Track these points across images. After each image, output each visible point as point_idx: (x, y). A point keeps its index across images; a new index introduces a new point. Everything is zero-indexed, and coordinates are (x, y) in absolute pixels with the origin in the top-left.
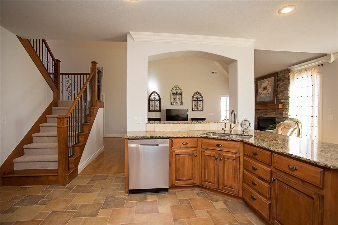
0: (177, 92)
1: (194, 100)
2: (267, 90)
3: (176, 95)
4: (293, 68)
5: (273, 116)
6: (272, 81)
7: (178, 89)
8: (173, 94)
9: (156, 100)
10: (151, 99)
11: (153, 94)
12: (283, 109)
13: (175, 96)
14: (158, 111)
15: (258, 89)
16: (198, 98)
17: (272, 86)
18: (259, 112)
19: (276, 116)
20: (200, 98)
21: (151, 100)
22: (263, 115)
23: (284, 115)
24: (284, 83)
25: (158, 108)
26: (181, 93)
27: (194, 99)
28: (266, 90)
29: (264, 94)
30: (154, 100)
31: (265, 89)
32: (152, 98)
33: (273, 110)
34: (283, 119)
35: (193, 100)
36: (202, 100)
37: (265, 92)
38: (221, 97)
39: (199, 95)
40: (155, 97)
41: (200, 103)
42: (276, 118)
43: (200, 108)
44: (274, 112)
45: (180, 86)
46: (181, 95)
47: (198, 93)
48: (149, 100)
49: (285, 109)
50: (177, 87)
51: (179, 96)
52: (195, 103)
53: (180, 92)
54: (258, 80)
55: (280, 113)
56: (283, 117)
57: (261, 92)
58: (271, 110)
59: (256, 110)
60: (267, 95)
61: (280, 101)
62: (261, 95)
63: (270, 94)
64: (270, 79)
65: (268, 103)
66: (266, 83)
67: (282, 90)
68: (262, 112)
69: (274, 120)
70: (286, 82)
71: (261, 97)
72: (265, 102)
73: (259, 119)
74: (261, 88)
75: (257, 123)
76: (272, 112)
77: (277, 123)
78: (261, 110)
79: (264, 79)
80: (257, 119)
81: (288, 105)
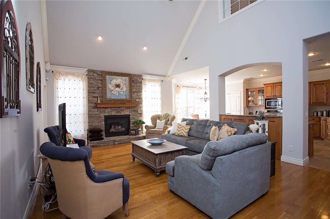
2: (121, 88)
4: (145, 76)
5: (127, 113)
6: (126, 80)
12: (137, 107)
15: (107, 84)
17: (126, 85)
18: (107, 110)
19: (130, 113)
22: (113, 113)
23: (139, 112)
24: (138, 85)
28: (119, 88)
29: (116, 91)
31: (118, 86)
33: (127, 108)
37: (117, 89)
42: (130, 115)
44: (128, 110)
54: (107, 74)
55: (134, 111)
56: (138, 114)
57: (112, 88)
58: (124, 108)
59: (101, 108)
60: (122, 93)
61: (135, 100)
62: (113, 92)
63: (125, 92)
64: (124, 78)
65: (125, 100)
66: (118, 80)
67: (136, 90)
68: (113, 110)
69: (128, 117)
70: (140, 85)
71: (114, 93)
72: (120, 100)
73: (107, 118)
74: (112, 85)
75: (103, 123)
76: (126, 110)
77: (132, 119)
78: (110, 108)
79: (116, 76)
80: (104, 118)
81: (141, 103)
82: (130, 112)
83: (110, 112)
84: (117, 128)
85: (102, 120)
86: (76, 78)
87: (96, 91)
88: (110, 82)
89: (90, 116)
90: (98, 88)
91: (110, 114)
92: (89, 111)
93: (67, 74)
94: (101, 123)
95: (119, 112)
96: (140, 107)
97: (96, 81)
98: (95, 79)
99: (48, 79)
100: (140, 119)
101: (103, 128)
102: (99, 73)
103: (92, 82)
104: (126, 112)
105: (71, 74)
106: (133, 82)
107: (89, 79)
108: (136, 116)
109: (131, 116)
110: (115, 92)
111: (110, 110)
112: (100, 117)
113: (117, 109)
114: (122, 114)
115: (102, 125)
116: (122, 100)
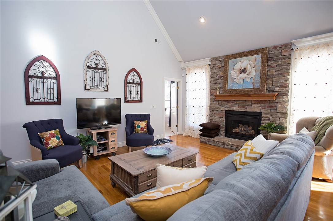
0: (97, 65)
1: (129, 83)
2: (247, 73)
3: (95, 71)
5: (257, 110)
6: (257, 60)
7: (99, 58)
8: (88, 67)
9: (47, 78)
10: (31, 73)
11: (37, 63)
12: (276, 101)
13: (93, 73)
14: (54, 103)
15: (229, 71)
16: (134, 80)
17: (257, 67)
18: (229, 104)
19: (262, 111)
20: (137, 80)
21: (32, 77)
22: (236, 108)
23: (279, 110)
24: (280, 63)
25: (54, 97)
26: (104, 67)
27: (128, 80)
28: (245, 73)
29: (241, 78)
30: (43, 77)
31: (243, 71)
32: (35, 70)
33: (257, 102)
34: (277, 114)
35: (127, 83)
36: (141, 84)
37: (243, 75)
38: (166, 81)
39: (136, 74)
40: (43, 69)
41: (137, 88)
42: (262, 113)
43: (138, 97)
44: (259, 105)
45: (102, 54)
46: (105, 72)
47: (134, 70)
48: (27, 77)
49: (281, 101)
50: (97, 55)
51: (101, 74)
52: (130, 88)
53: (103, 65)
54: (229, 59)
55: (270, 107)
56: (278, 112)
57: (235, 75)
58: (253, 102)
59: (222, 101)
60: (248, 80)
61: (272, 89)
62: (235, 80)
63: (253, 79)
64: (253, 57)
65: (251, 91)
66: (244, 63)
67: (277, 73)
68: (236, 104)
69: (259, 116)
70: (285, 62)
71: (236, 82)
72: (244, 90)
73: (228, 114)
74: (235, 70)
75: (224, 119)
76: (255, 105)
77: (264, 120)
78: (232, 101)
79: (241, 57)
80: (224, 114)
81: (287, 95)
82: (263, 109)
83: (232, 106)
84: (243, 129)
85: (223, 115)
86: (201, 71)
87: (218, 81)
88: (233, 68)
89: (211, 110)
90: (221, 77)
91: (232, 109)
92: (211, 104)
93: (195, 68)
94: (221, 119)
95: (243, 107)
96: (283, 101)
97: (219, 69)
98: (217, 68)
99: (183, 75)
100: (282, 121)
101: (223, 125)
102: (220, 59)
103: (214, 71)
104: (256, 108)
105: (197, 67)
106: (269, 59)
107: (212, 68)
108: (273, 116)
109: (263, 115)
110: (238, 80)
111: (232, 104)
112: (220, 112)
113: (242, 103)
114: (249, 110)
115: (222, 121)
116: (247, 91)
